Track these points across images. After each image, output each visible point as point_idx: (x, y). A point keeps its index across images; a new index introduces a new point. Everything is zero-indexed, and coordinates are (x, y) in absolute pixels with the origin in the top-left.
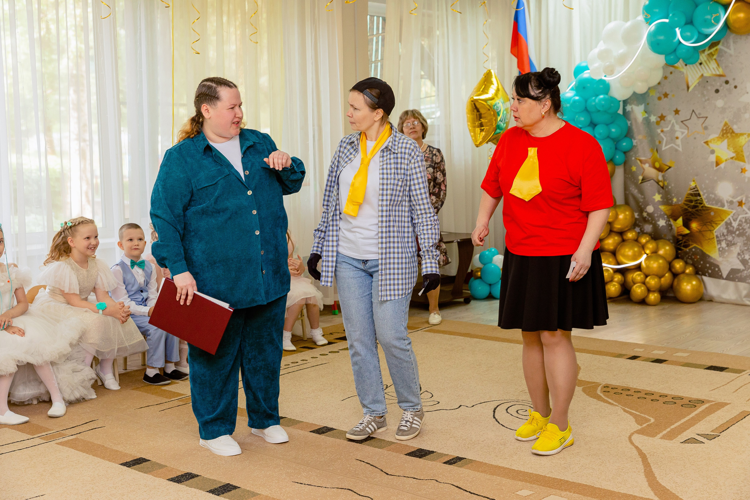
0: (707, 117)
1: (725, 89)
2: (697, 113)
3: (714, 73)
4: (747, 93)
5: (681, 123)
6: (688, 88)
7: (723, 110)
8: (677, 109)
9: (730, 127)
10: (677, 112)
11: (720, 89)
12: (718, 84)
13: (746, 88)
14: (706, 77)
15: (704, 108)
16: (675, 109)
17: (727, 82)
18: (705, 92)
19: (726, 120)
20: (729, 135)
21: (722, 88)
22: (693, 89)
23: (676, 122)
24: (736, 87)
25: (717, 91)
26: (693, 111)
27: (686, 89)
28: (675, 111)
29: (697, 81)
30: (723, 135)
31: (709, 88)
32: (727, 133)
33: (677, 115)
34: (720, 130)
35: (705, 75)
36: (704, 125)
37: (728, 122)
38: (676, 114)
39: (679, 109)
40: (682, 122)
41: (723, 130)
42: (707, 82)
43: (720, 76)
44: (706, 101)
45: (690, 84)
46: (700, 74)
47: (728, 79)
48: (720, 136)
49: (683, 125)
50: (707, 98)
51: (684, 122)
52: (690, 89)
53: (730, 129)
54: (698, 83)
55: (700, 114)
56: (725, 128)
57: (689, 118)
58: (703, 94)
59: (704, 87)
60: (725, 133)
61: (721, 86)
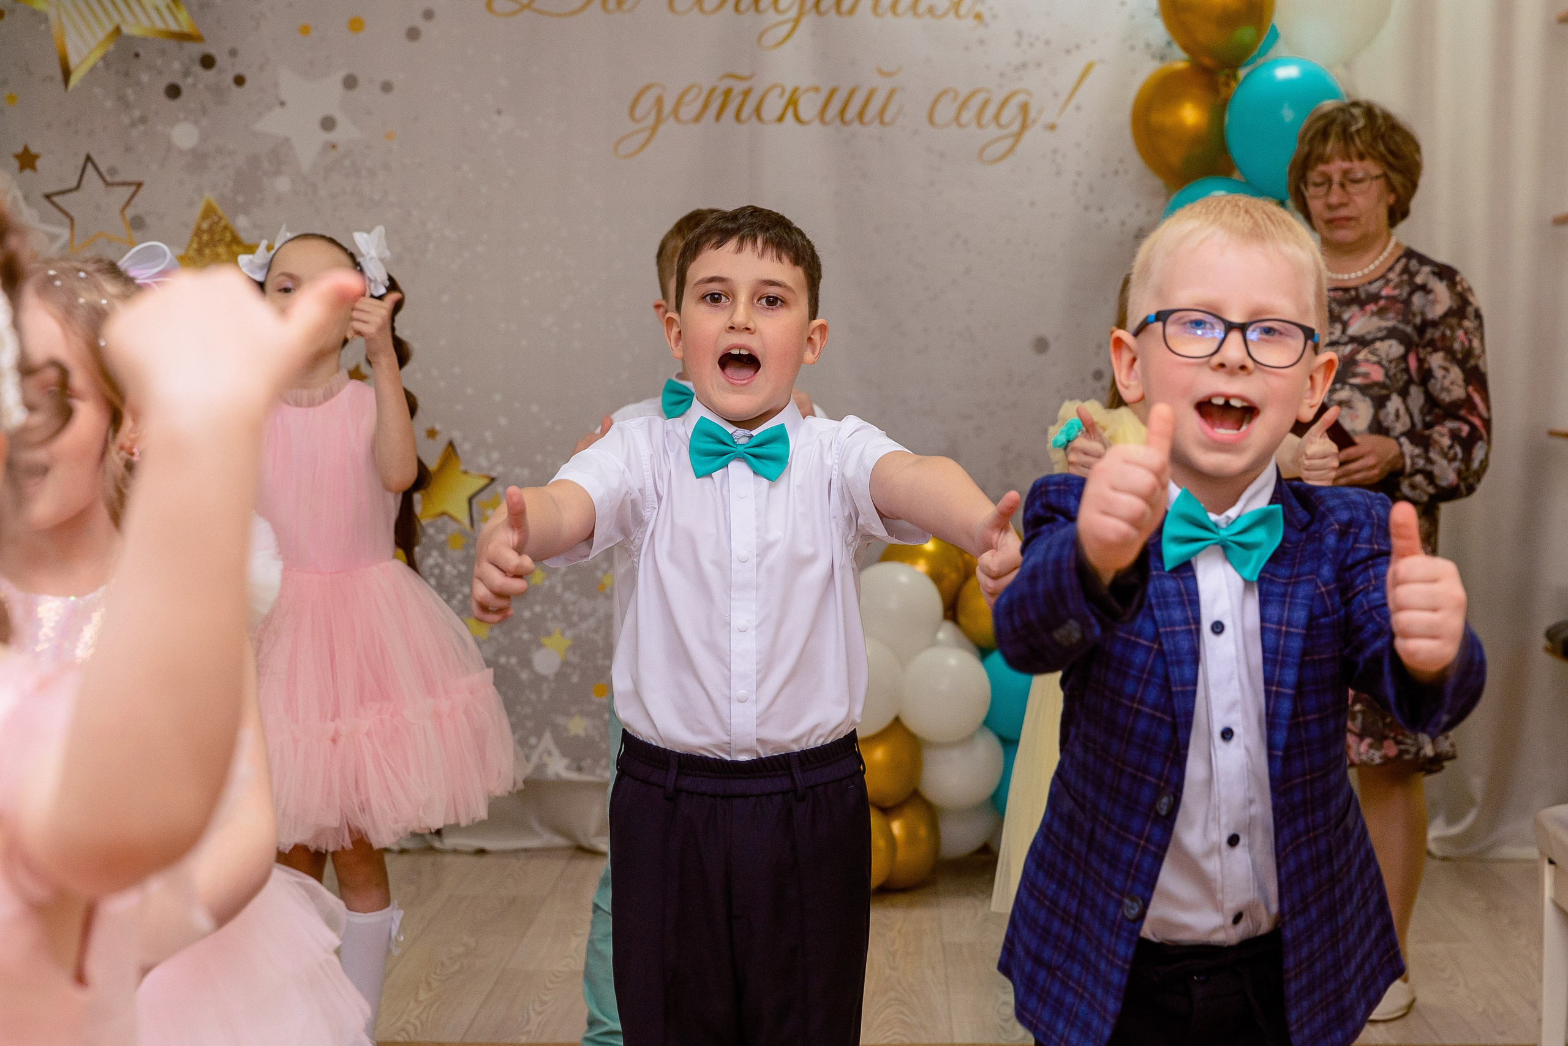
0: (139, 185)
1: (200, 86)
2: (103, 169)
3: (160, 25)
4: (282, 104)
5: (46, 204)
6: (67, 74)
7: (198, 160)
8: (26, 150)
9: (223, 223)
10: (27, 160)
11: (185, 84)
12: (177, 66)
13: (276, 85)
14: (131, 38)
15: (128, 149)
16: (19, 150)
17: (208, 62)
18: (130, 93)
19: (210, 196)
20: (221, 249)
21: (190, 80)
22: (83, 80)
23: (26, 198)
24: (239, 81)
25: (174, 91)
26: (88, 158)
27: (59, 76)
28: (18, 157)
29: (98, 54)
30: (200, 251)
31: (145, 78)
32: (212, 243)
33: (28, 172)
34: (188, 234)
35: (126, 30)
36: (130, 212)
37: (216, 205)
38: (22, 168)
39: (33, 150)
40: (48, 197)
41: (198, 232)
42: (137, 55)
43: (182, 37)
44: (133, 124)
45: (73, 60)
46: (109, 28)
47: (213, 51)
48: (192, 253)
49: (54, 210)
50: (137, 113)
51: (56, 199)
52: (74, 80)
53: (226, 228)
54: (104, 58)
55: (113, 171)
56: (205, 226)
57: (74, 184)
58: (121, 99)
59: (127, 74)
60: (207, 245)
61: (186, 73)
